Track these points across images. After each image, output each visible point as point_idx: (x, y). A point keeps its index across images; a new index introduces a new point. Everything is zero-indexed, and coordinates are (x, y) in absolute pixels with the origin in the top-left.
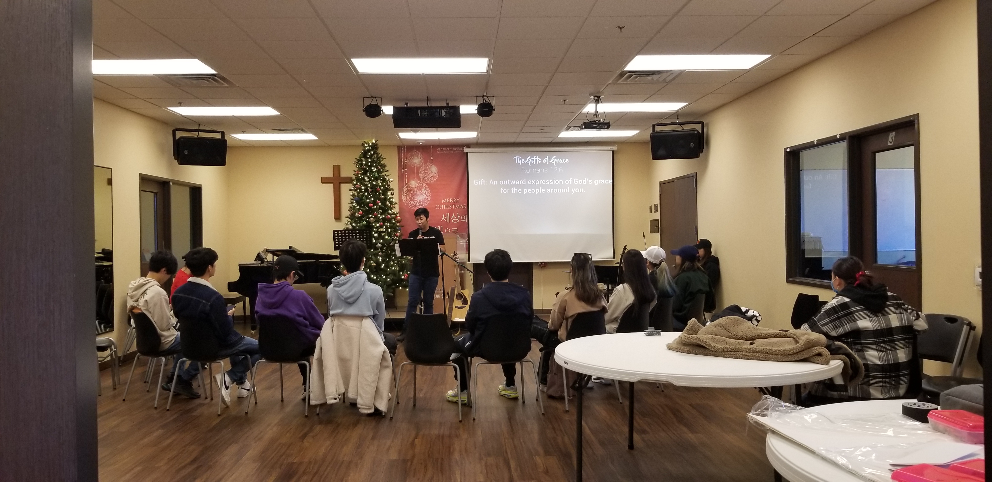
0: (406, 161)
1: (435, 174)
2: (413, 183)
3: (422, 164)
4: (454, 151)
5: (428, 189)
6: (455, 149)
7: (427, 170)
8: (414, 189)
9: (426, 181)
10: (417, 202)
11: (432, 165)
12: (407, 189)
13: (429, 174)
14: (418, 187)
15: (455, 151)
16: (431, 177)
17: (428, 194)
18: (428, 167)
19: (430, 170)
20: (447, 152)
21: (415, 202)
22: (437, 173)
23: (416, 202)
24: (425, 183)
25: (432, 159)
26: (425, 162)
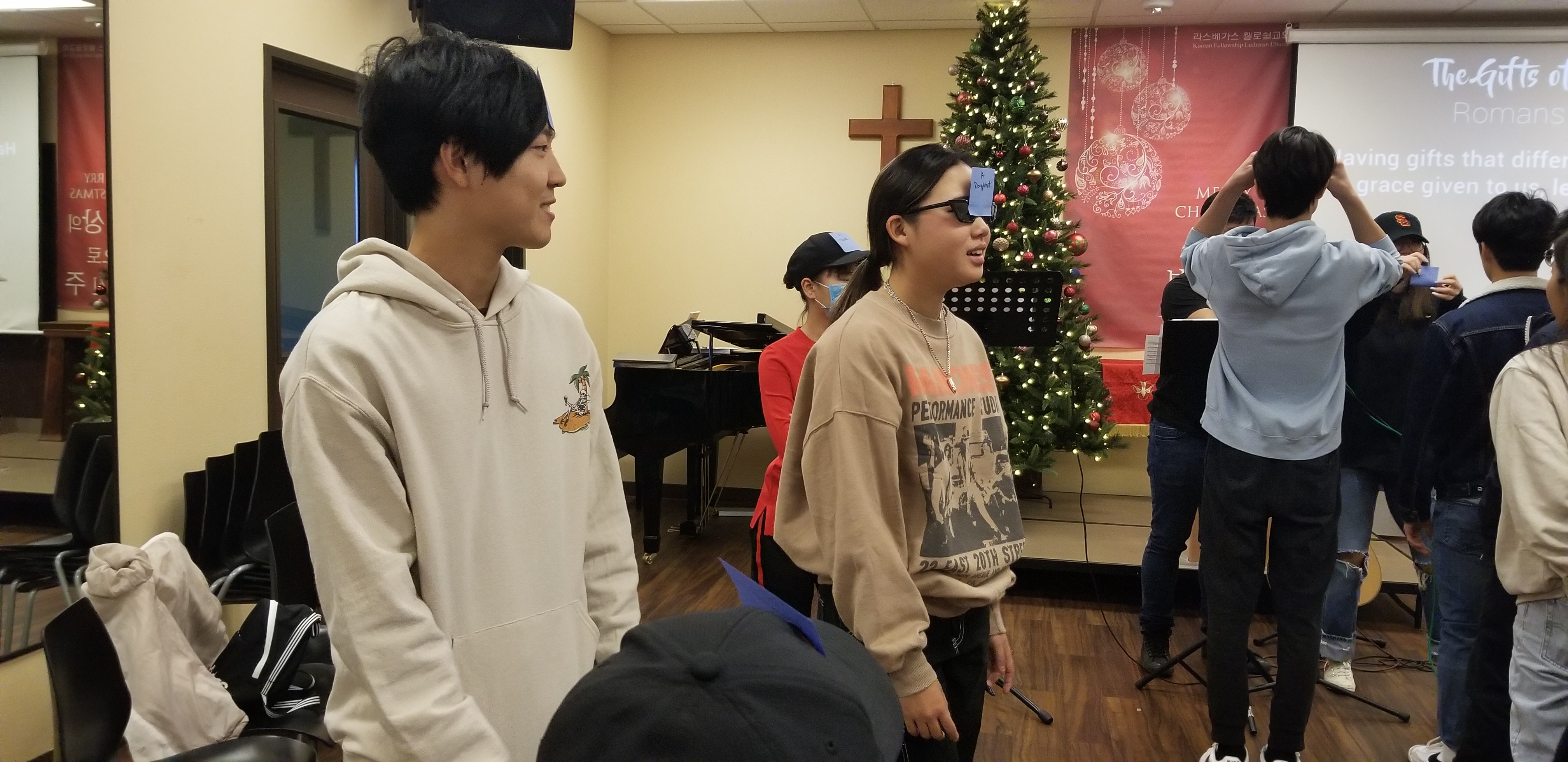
0: (1094, 75)
1: (1179, 113)
2: (1112, 140)
3: (1143, 84)
4: (1246, 41)
5: (1156, 159)
6: (1247, 36)
7: (1156, 99)
8: (1111, 158)
9: (1151, 135)
10: (1119, 197)
11: (1174, 85)
12: (1091, 158)
13: (1163, 111)
14: (1126, 150)
15: (1249, 42)
16: (1169, 121)
17: (1154, 173)
18: (1161, 90)
19: (1165, 100)
20: (1223, 45)
21: (1112, 196)
22: (1186, 109)
23: (1116, 195)
24: (1146, 139)
25: (1175, 66)
26: (1153, 78)
